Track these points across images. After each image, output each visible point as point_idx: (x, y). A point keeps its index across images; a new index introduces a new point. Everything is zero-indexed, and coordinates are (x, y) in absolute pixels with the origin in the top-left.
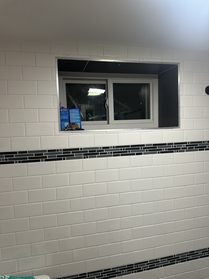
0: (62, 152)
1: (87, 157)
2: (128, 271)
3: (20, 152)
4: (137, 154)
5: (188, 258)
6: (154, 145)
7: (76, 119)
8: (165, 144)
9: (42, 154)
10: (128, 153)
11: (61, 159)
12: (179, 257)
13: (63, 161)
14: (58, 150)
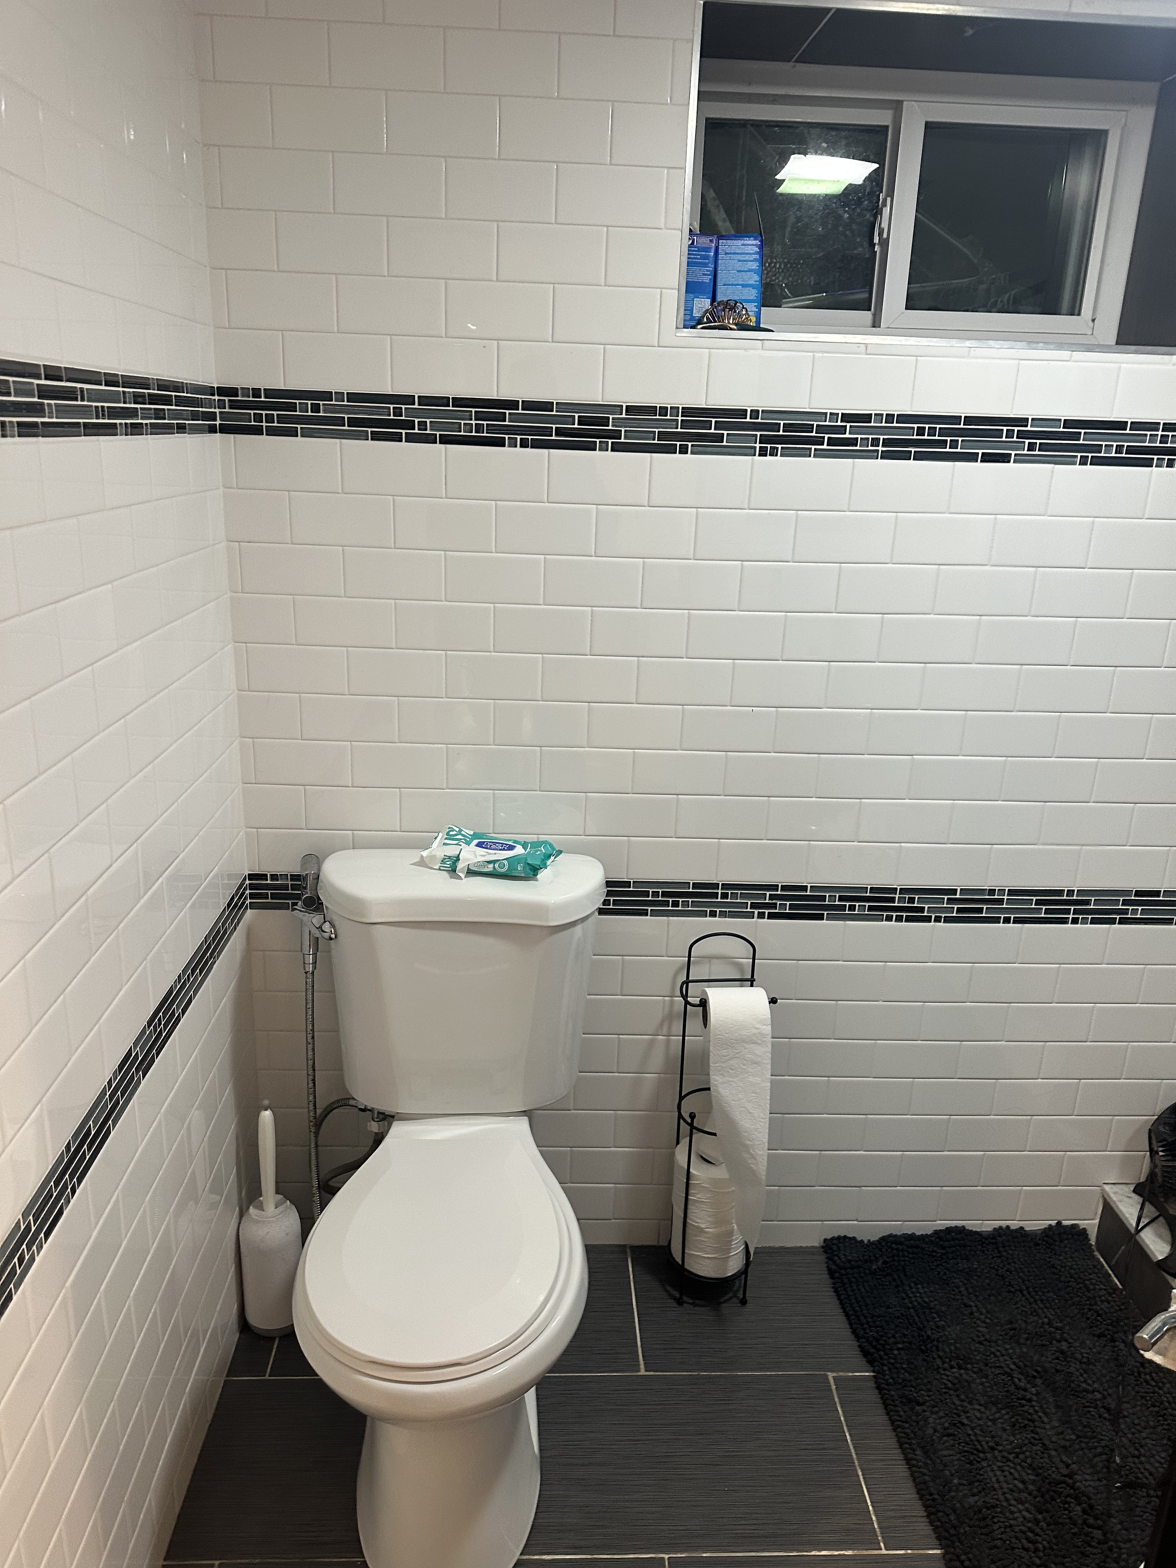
0: (680, 418)
1: (774, 453)
2: (871, 908)
3: (529, 405)
4: (988, 458)
5: (1126, 912)
6: (1068, 423)
7: (743, 286)
8: (1122, 425)
9: (605, 422)
10: (948, 450)
11: (671, 450)
12: (1088, 902)
13: (677, 455)
14: (663, 411)
